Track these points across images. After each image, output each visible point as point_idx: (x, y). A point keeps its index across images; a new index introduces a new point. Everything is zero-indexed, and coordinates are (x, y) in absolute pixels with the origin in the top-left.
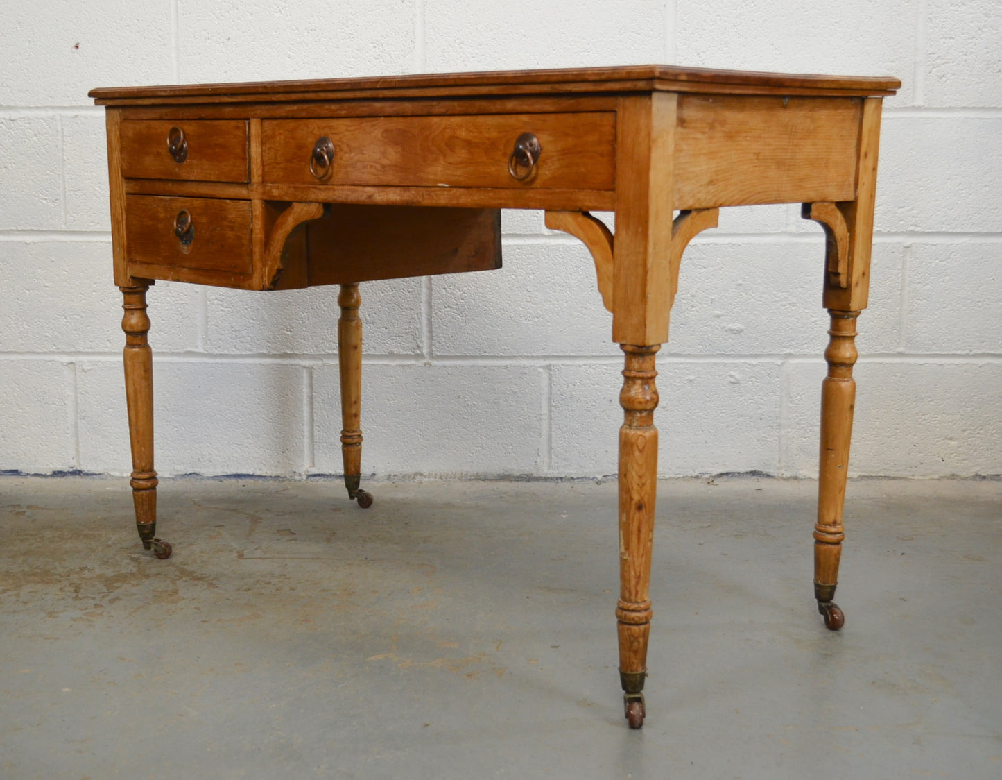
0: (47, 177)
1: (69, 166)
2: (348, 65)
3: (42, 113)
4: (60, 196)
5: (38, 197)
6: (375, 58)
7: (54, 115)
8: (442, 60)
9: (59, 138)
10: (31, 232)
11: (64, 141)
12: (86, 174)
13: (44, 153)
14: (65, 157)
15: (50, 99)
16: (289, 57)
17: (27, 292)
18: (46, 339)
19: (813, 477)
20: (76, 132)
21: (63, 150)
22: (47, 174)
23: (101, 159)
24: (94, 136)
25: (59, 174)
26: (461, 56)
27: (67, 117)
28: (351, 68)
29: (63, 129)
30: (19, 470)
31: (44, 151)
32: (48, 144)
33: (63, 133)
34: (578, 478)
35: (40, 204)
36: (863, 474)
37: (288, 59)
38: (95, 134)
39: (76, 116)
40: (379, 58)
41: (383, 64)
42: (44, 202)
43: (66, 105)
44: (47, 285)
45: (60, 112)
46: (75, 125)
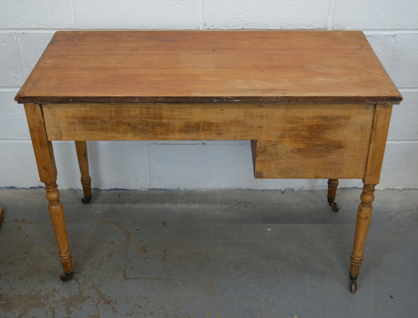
0: (12, 62)
1: (22, 57)
2: (163, 7)
3: (6, 32)
4: (19, 71)
5: (8, 71)
6: (177, 4)
7: (12, 33)
8: (213, 5)
9: (16, 44)
10: (7, 87)
11: (18, 45)
12: (31, 61)
13: (9, 51)
14: (20, 53)
15: (9, 24)
16: (132, 4)
17: (9, 114)
18: (21, 133)
19: (381, 189)
20: (24, 41)
21: (18, 49)
22: (12, 61)
23: (38, 54)
24: (33, 43)
25: (18, 61)
26: (222, 3)
27: (19, 33)
28: (165, 9)
29: (17, 40)
30: (15, 186)
31: (8, 49)
32: (10, 47)
33: (18, 41)
34: (273, 190)
35: (10, 75)
36: (405, 188)
37: (132, 5)
38: (34, 42)
39: (23, 33)
40: (179, 4)
41: (182, 7)
42: (12, 73)
43: (17, 28)
44: (18, 110)
45: (15, 31)
46: (23, 37)
